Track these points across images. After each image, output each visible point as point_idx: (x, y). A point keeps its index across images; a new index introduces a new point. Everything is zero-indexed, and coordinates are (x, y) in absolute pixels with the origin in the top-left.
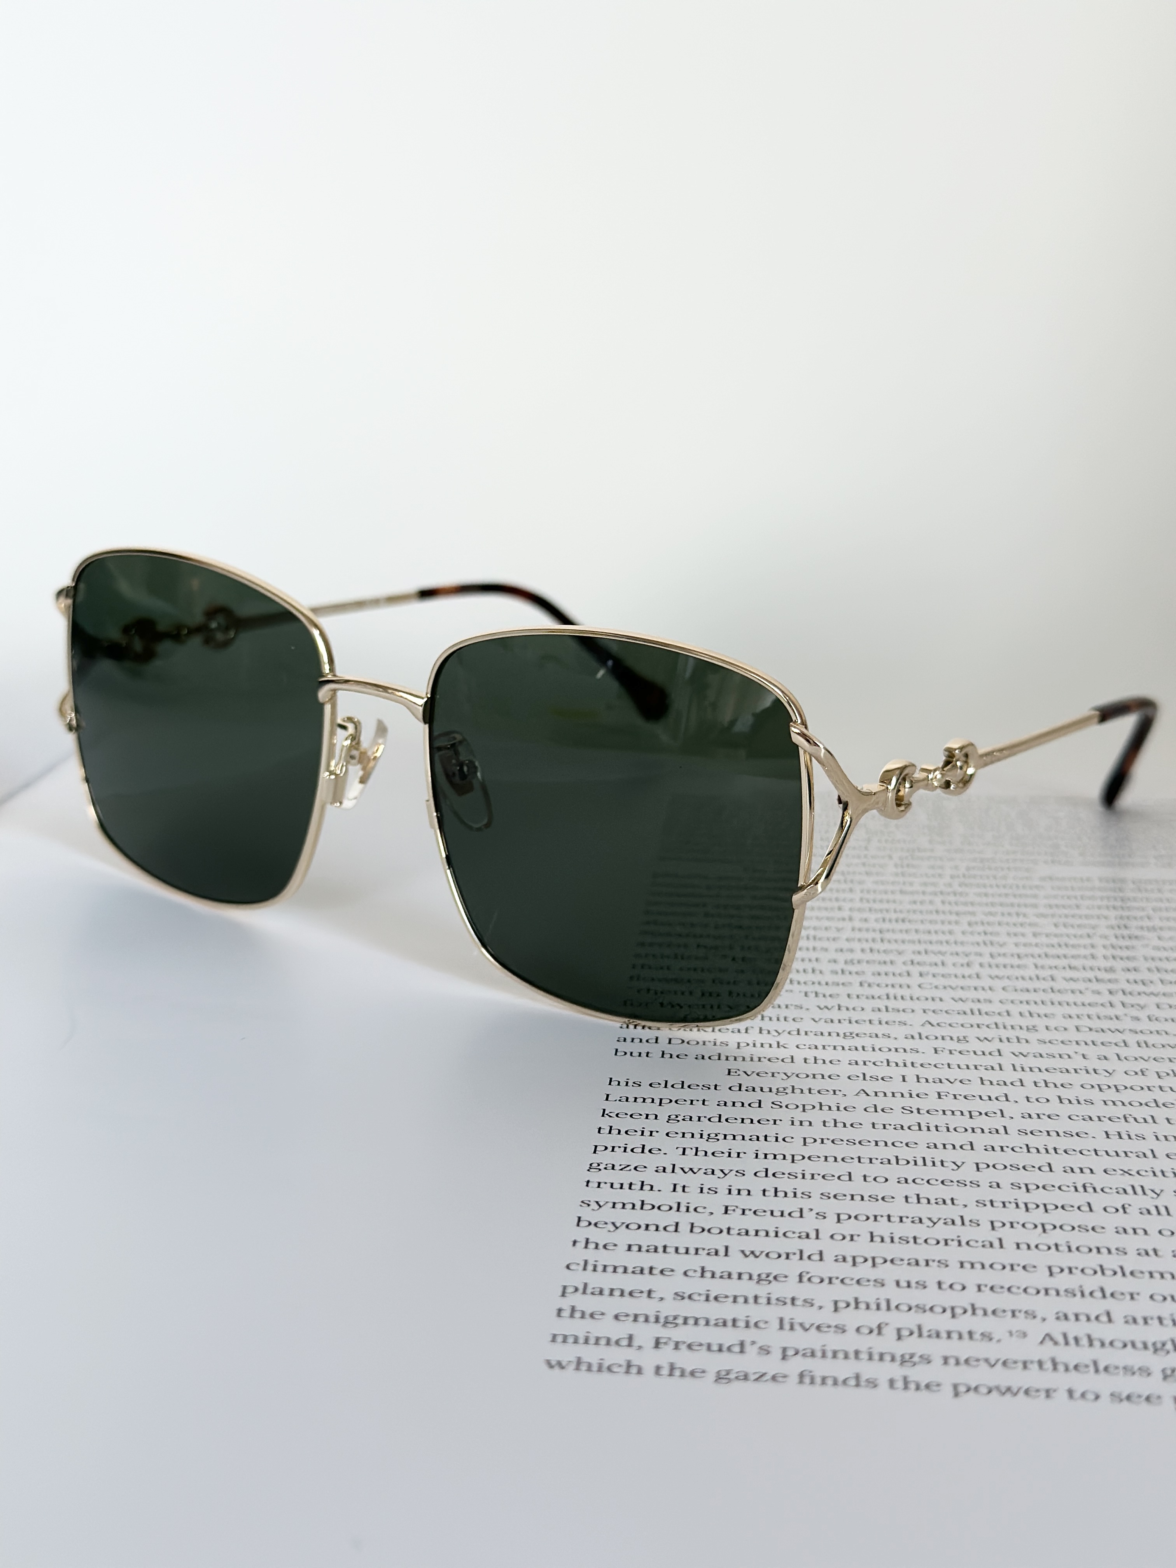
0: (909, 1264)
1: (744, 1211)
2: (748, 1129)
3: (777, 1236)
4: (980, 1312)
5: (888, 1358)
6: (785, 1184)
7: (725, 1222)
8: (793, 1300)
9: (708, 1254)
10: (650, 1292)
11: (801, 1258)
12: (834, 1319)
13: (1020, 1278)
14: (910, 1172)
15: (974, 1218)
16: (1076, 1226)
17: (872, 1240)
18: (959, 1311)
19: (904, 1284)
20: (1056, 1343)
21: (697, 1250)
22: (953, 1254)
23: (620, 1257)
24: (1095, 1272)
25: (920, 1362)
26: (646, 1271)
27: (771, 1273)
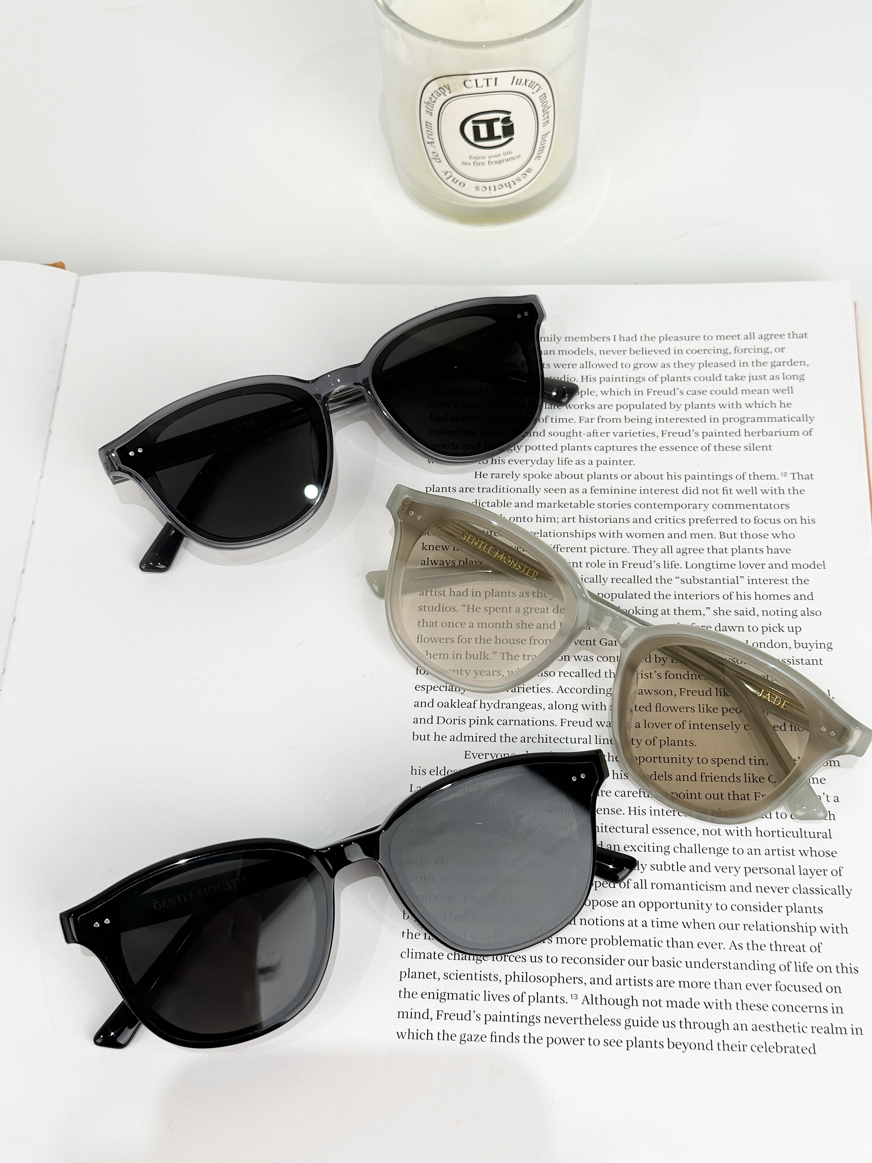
4: (561, 979)
5: (524, 1018)
8: (490, 975)
12: (505, 990)
13: (579, 949)
18: (553, 980)
19: (533, 960)
20: (588, 1003)
23: (421, 945)
24: (610, 943)
25: (536, 1022)
26: (432, 956)
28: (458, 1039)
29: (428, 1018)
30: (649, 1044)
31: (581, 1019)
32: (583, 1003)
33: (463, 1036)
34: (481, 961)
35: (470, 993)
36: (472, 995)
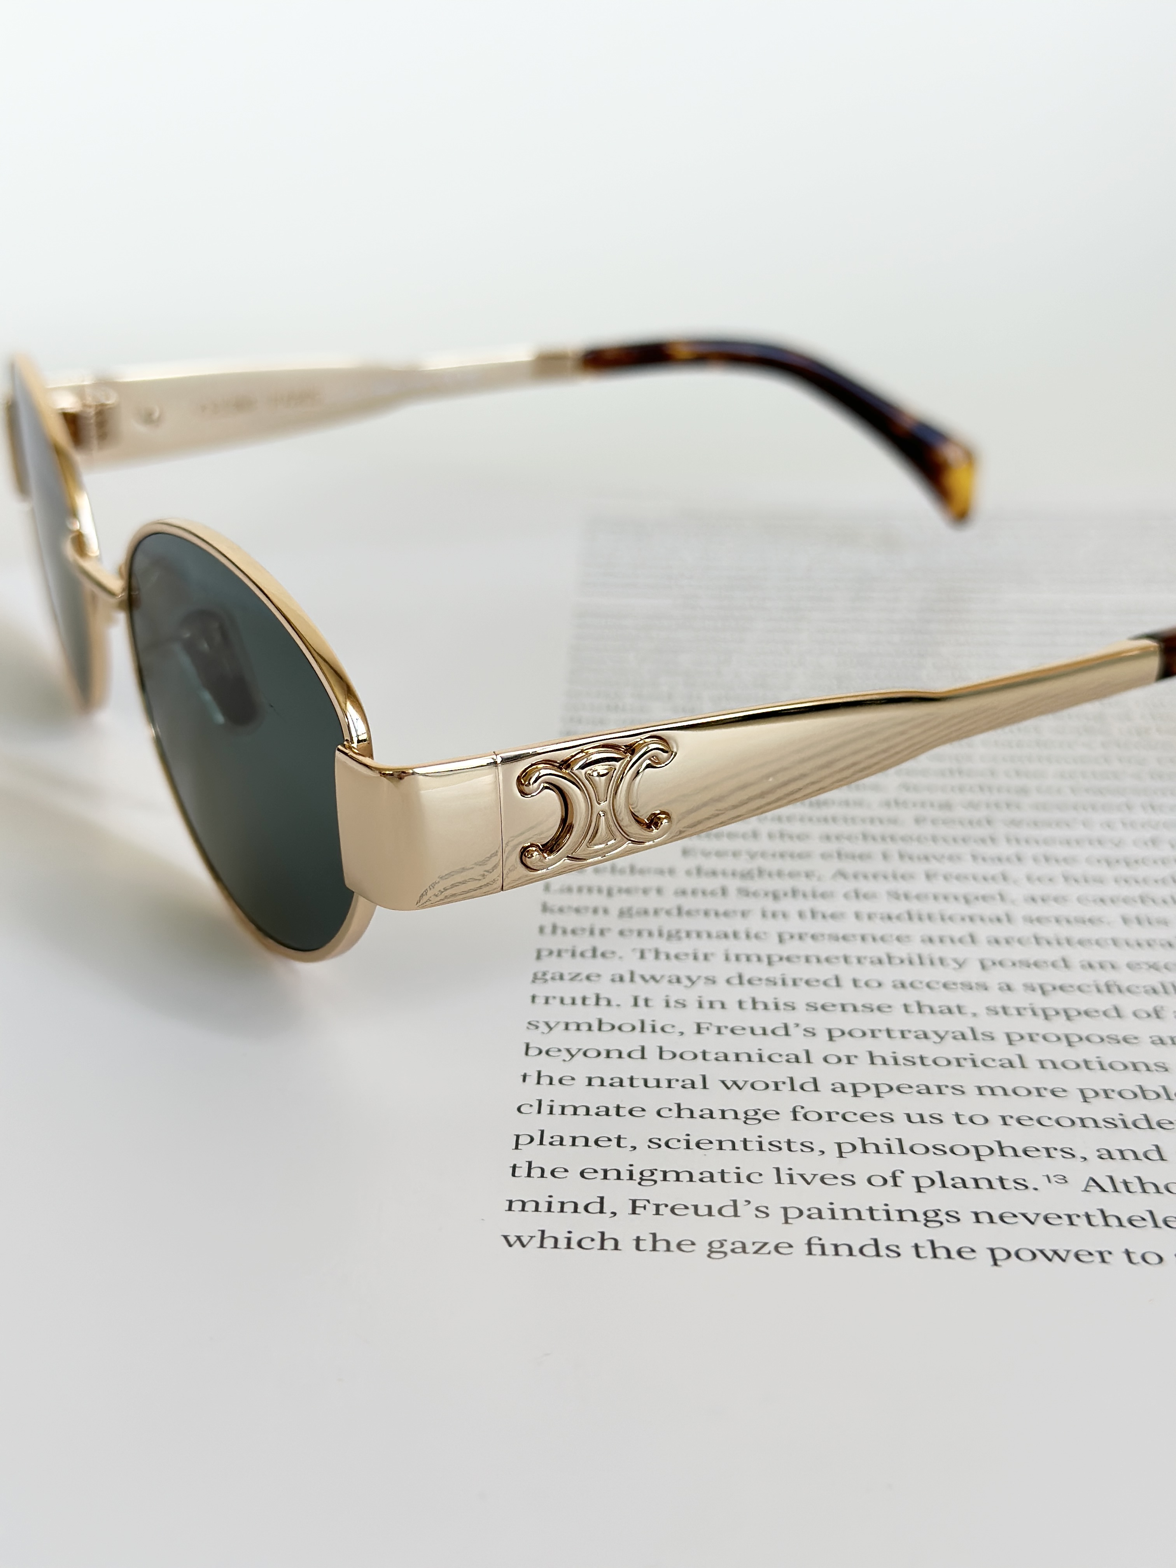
0: (919, 1092)
1: (719, 1029)
2: (716, 925)
3: (761, 1060)
4: (1009, 1152)
5: (908, 1216)
6: (765, 994)
7: (697, 1044)
8: (789, 1142)
9: (683, 1087)
10: (619, 1138)
11: (793, 1089)
12: (841, 1167)
13: (1048, 1107)
14: (907, 974)
15: (987, 1029)
16: (1105, 1038)
17: (873, 1063)
18: (984, 1151)
19: (916, 1118)
20: (1104, 1190)
21: (669, 1081)
22: (968, 1077)
23: (578, 1094)
24: (1136, 1095)
25: (948, 1221)
26: (612, 1112)
27: (759, 1110)
28: (701, 1248)
29: (601, 1211)
31: (1088, 1216)
32: (1086, 1190)
33: (716, 1245)
34: (760, 1121)
35: (730, 1170)
36: (738, 1175)
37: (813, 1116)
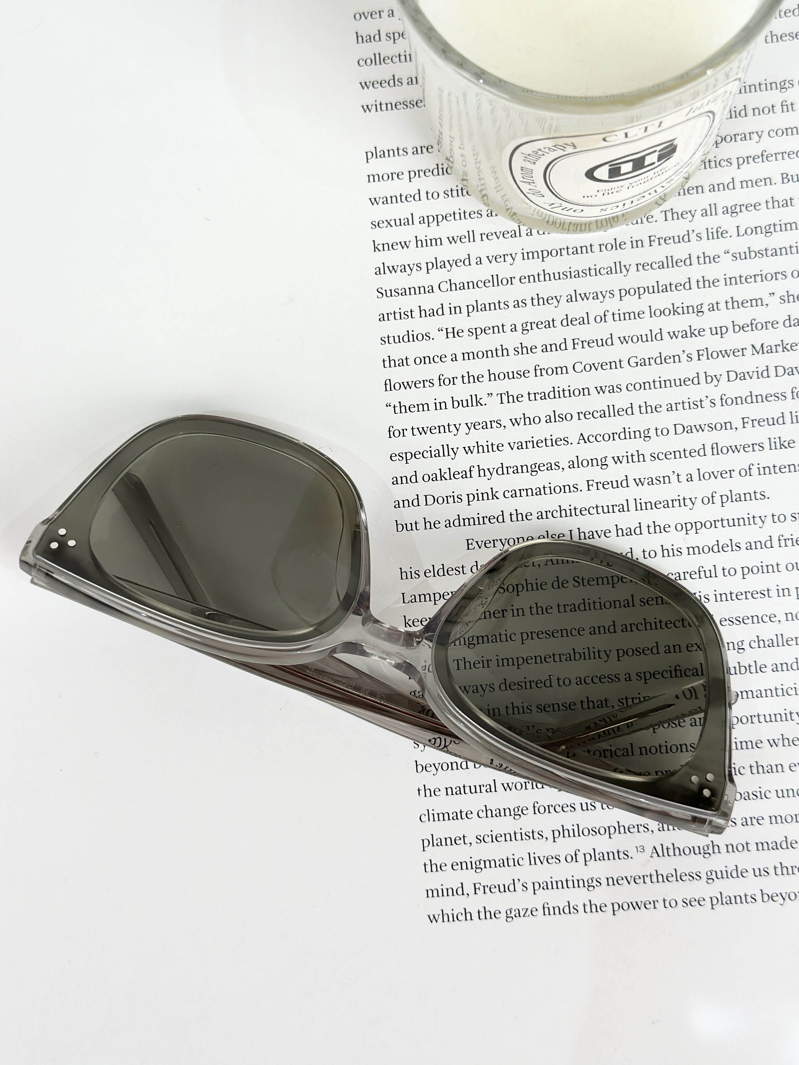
4: (622, 829)
5: (581, 883)
8: (533, 832)
9: (486, 791)
11: (533, 788)
12: (554, 850)
14: (583, 669)
18: (612, 830)
19: (585, 808)
20: (659, 856)
21: (480, 787)
25: (597, 886)
26: (459, 816)
27: (519, 807)
28: (503, 915)
29: (463, 894)
30: (738, 898)
31: (651, 876)
33: (509, 912)
34: (520, 815)
35: (511, 857)
37: (542, 810)
